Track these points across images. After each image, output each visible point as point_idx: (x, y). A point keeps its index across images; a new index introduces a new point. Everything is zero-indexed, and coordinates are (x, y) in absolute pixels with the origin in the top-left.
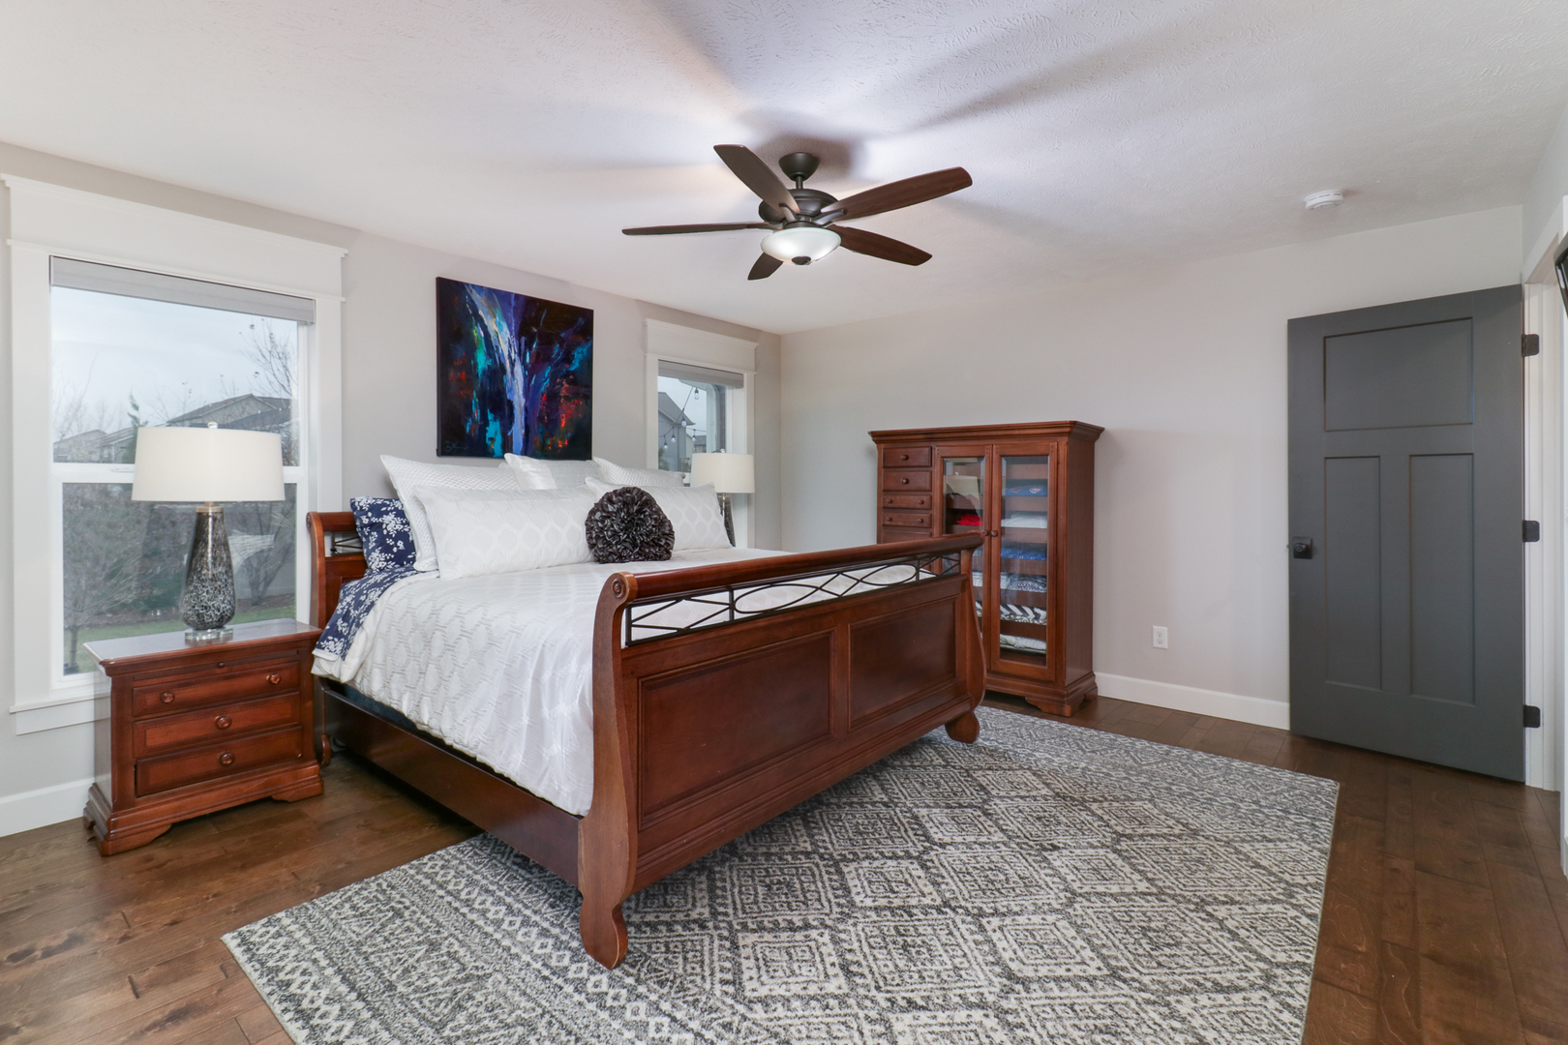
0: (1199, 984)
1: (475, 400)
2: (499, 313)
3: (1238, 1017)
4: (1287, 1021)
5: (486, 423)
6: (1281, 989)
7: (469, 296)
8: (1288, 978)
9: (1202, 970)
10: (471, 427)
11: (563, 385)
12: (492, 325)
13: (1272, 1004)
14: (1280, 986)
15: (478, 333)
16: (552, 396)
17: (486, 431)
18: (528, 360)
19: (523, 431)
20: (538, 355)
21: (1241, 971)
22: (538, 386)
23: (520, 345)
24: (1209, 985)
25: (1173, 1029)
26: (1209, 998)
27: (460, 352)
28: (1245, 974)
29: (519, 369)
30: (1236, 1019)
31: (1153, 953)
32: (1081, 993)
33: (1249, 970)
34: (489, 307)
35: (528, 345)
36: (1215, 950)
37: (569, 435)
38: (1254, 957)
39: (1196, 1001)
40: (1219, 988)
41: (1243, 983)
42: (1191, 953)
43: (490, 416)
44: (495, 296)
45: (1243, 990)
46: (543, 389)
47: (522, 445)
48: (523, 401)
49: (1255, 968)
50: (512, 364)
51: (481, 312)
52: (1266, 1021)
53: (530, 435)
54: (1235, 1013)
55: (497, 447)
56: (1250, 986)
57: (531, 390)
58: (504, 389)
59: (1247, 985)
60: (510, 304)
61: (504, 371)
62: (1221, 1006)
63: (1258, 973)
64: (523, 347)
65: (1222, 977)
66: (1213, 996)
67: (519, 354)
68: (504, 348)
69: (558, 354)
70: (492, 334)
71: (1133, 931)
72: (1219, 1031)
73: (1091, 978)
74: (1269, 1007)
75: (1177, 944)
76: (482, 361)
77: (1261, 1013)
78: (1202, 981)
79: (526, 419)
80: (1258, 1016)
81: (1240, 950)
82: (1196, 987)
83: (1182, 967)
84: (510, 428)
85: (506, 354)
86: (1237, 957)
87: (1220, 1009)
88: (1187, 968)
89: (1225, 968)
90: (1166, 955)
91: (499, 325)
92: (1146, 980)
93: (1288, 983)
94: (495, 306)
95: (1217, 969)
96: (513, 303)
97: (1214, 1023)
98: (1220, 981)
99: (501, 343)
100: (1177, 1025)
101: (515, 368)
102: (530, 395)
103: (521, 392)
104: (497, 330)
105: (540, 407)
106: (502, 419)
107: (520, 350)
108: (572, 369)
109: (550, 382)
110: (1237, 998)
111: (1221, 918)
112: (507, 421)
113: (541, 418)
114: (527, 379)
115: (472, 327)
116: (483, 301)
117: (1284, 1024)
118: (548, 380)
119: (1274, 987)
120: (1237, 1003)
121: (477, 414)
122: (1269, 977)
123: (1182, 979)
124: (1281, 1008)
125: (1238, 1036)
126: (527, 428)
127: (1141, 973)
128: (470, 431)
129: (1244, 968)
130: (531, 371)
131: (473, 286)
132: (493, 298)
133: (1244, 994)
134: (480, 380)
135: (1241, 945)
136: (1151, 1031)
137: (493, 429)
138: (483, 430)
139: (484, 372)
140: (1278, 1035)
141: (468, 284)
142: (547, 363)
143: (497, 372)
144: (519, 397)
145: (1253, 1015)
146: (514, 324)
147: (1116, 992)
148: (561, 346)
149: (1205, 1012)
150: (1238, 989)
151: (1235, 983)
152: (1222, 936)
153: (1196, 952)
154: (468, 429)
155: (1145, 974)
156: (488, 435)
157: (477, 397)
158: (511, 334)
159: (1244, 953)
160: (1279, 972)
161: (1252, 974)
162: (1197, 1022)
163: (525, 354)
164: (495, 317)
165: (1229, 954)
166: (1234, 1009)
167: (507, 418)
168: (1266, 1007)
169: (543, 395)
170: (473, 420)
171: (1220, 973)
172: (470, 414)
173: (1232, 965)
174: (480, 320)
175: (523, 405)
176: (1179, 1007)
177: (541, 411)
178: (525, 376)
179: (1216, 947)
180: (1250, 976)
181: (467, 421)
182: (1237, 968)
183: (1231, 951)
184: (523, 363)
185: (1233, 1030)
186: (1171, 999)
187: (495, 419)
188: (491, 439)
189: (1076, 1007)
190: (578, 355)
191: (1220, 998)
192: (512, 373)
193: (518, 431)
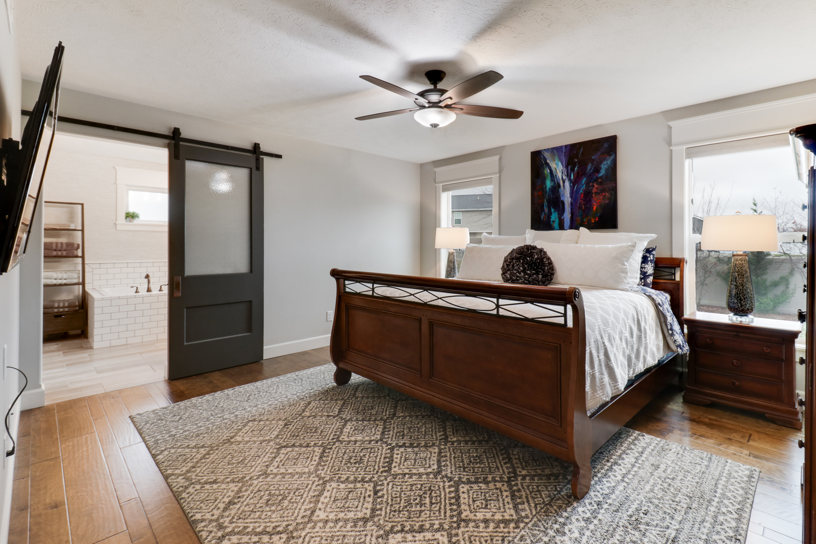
0: (239, 497)
1: (546, 203)
2: (557, 158)
3: (213, 500)
4: (197, 515)
5: (550, 213)
6: (211, 526)
7: (543, 156)
8: (213, 534)
9: (245, 503)
10: (544, 216)
11: (594, 186)
12: (553, 165)
13: (208, 516)
14: (213, 527)
15: (547, 171)
16: (588, 195)
17: (551, 218)
18: (572, 178)
19: (570, 216)
20: (578, 173)
21: (233, 518)
22: (578, 191)
23: (568, 171)
24: (236, 501)
25: (228, 478)
26: (229, 496)
27: (539, 182)
28: (230, 518)
29: (567, 184)
30: (214, 498)
31: (268, 492)
32: (264, 461)
33: (231, 522)
34: (552, 157)
35: (572, 170)
36: (252, 516)
37: (599, 214)
38: (236, 530)
39: (232, 491)
40: (231, 503)
41: (227, 514)
42: (258, 506)
43: (553, 210)
44: (555, 151)
45: (223, 511)
46: (581, 191)
47: (569, 223)
48: (570, 199)
49: (230, 525)
50: (564, 182)
51: (548, 161)
52: (204, 508)
53: (574, 217)
54: (216, 500)
55: (556, 225)
56: (223, 515)
57: (574, 193)
58: (559, 195)
59: (224, 514)
60: (562, 152)
61: (559, 186)
62: (223, 498)
63: (226, 524)
64: (569, 172)
65: (235, 508)
66: (230, 498)
67: (567, 176)
68: (559, 175)
69: (591, 169)
70: (553, 170)
71: (286, 492)
72: (214, 490)
73: (268, 466)
74: (208, 514)
75: (267, 504)
76: (549, 184)
77: (208, 509)
78: (239, 499)
79: (571, 209)
80: (208, 507)
81: (245, 528)
82: (238, 495)
83: (253, 498)
84: (563, 215)
85: (560, 177)
86: (241, 522)
87: (222, 496)
88: (250, 499)
89: (239, 513)
90: (263, 496)
91: (557, 164)
92: (256, 482)
93: (211, 532)
94: (555, 155)
95: (241, 509)
96: (564, 151)
97: (219, 491)
98: (235, 506)
99: (558, 173)
100: (228, 480)
101: (565, 184)
102: (574, 196)
103: (569, 195)
104: (556, 167)
105: (580, 201)
106: (558, 211)
107: (568, 173)
108: (600, 175)
109: (585, 187)
110: (222, 506)
111: (273, 536)
112: (561, 211)
113: (580, 208)
114: (572, 188)
115: (544, 169)
116: (549, 155)
117: (197, 512)
118: (585, 185)
119: (214, 524)
120: (219, 504)
121: (546, 210)
122: (221, 527)
123: (246, 494)
124: (203, 517)
125: (207, 494)
126: (572, 213)
127: (259, 482)
128: (543, 218)
129: (234, 520)
130: (573, 183)
131: (545, 150)
132: (554, 152)
133: (221, 509)
134: (548, 194)
135: (247, 530)
136: (232, 472)
137: (554, 217)
138: (549, 218)
139: (550, 189)
140: (195, 507)
141: (542, 150)
142: (584, 176)
143: (556, 188)
144: (567, 198)
145: (210, 504)
146: (564, 161)
147: (256, 471)
148: (592, 164)
149: (225, 491)
150: (225, 509)
151: (228, 511)
152: (259, 527)
153: (257, 508)
154: (542, 218)
155: (258, 483)
156: (552, 220)
157: (547, 202)
158: (563, 167)
159: (241, 528)
160: (220, 534)
161: (227, 521)
162: (224, 486)
163: (571, 174)
164: (555, 161)
165: (246, 521)
166: (218, 501)
167: (561, 210)
168: (209, 512)
169: (581, 194)
170: (545, 214)
171: (239, 509)
172: (543, 210)
173: (238, 516)
174: (548, 165)
175: (569, 202)
176: (234, 484)
177: (580, 203)
178: (571, 186)
179: (254, 518)
180: (227, 520)
181: (542, 214)
182: (236, 518)
183: (247, 523)
184: (570, 180)
185: (211, 494)
186: (240, 485)
187: (555, 211)
188: (553, 221)
189: (257, 458)
190: (604, 167)
191: (227, 500)
192: (564, 186)
193: (567, 216)
